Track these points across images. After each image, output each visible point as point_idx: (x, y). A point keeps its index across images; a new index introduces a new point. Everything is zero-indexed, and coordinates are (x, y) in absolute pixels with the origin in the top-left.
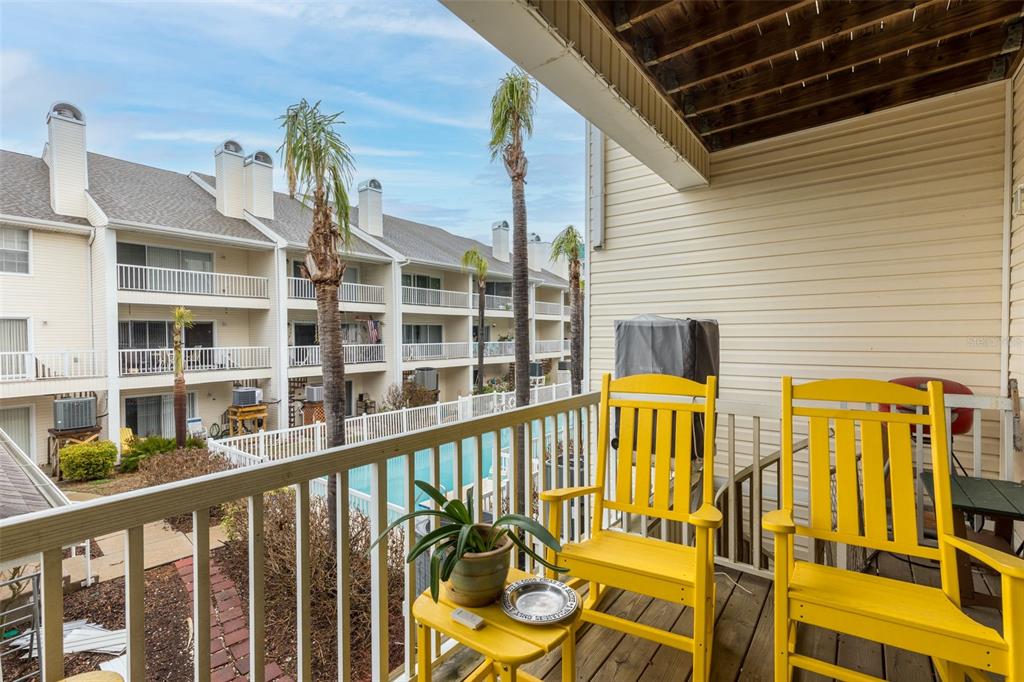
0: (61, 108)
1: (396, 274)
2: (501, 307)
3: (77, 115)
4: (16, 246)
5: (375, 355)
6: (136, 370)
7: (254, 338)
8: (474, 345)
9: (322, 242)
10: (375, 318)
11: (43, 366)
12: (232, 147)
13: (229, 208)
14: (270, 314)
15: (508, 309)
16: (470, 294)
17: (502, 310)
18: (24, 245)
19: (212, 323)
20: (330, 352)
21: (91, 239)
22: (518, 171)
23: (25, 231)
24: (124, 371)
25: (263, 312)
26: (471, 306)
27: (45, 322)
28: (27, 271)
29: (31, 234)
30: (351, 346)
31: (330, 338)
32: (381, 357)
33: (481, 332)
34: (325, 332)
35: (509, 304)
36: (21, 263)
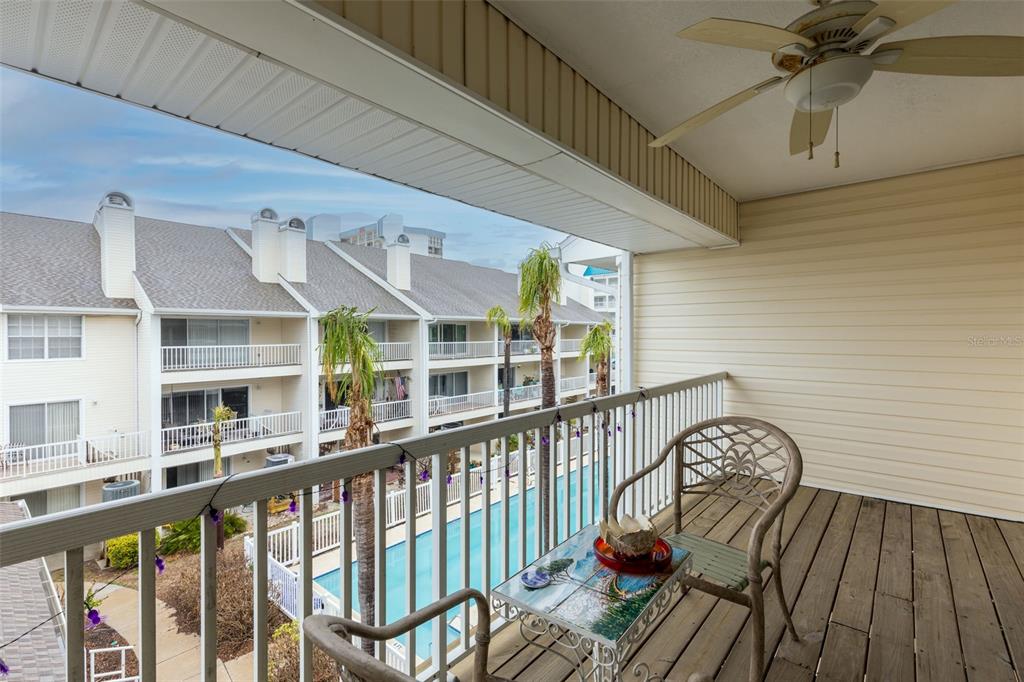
0: (112, 196)
1: (424, 332)
2: (527, 351)
3: (126, 199)
4: (71, 333)
5: (402, 412)
6: (177, 446)
7: (287, 405)
8: (500, 394)
9: (358, 437)
10: (402, 376)
11: (93, 449)
12: (267, 214)
13: (264, 272)
14: (303, 379)
15: (533, 352)
16: (496, 343)
17: (527, 355)
18: (78, 331)
19: (247, 388)
20: (365, 544)
21: (137, 321)
22: (548, 344)
23: (79, 318)
24: (166, 449)
25: (296, 378)
26: (496, 354)
27: (95, 403)
28: (80, 355)
29: (84, 319)
30: (379, 405)
31: (365, 530)
32: (408, 412)
33: (506, 375)
34: (360, 524)
35: (534, 347)
36: (74, 348)
